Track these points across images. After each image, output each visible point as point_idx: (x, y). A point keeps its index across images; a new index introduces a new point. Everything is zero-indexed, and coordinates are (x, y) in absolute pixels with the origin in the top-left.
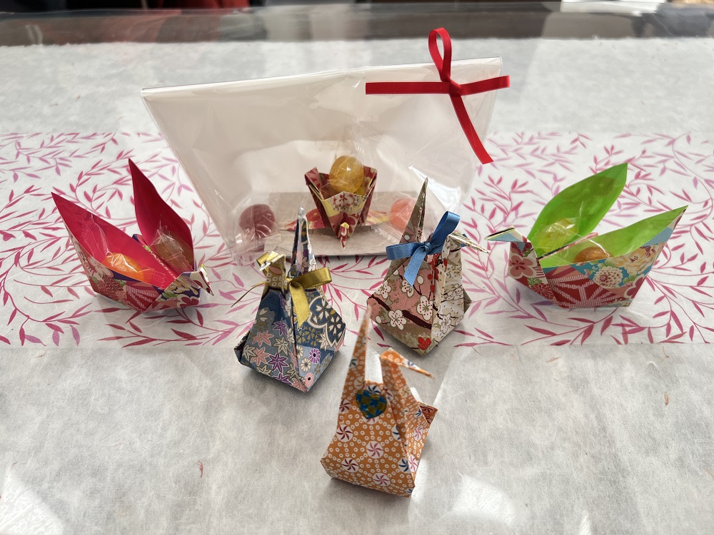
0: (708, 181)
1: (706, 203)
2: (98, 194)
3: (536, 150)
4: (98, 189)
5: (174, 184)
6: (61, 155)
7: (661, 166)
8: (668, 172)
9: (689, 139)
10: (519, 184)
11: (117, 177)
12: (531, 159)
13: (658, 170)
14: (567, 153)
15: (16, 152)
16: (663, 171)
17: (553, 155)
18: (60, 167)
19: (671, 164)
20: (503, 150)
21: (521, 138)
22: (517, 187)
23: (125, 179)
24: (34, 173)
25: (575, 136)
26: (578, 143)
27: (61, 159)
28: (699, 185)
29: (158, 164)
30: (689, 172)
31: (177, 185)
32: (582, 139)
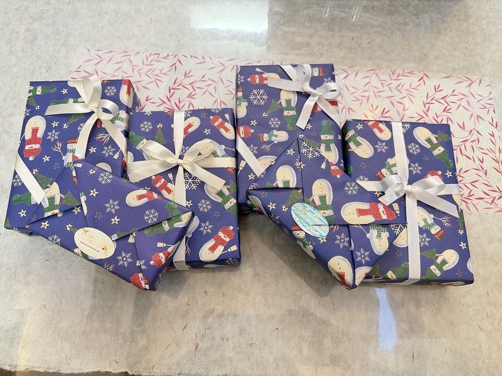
0: (478, 117)
1: (471, 131)
2: (182, 104)
3: (399, 86)
4: (181, 101)
5: (217, 99)
6: (155, 72)
7: (459, 103)
8: (461, 107)
9: (480, 82)
10: (386, 111)
11: (188, 92)
12: (395, 92)
13: (457, 105)
14: (414, 89)
15: (131, 69)
16: (459, 107)
17: (407, 90)
18: (158, 82)
19: (464, 102)
20: (382, 83)
21: (393, 74)
22: (384, 113)
23: (192, 94)
24: (146, 86)
25: (422, 75)
26: (422, 81)
27: (156, 75)
28: (473, 118)
29: (207, 83)
30: (471, 109)
31: (219, 101)
32: (425, 78)
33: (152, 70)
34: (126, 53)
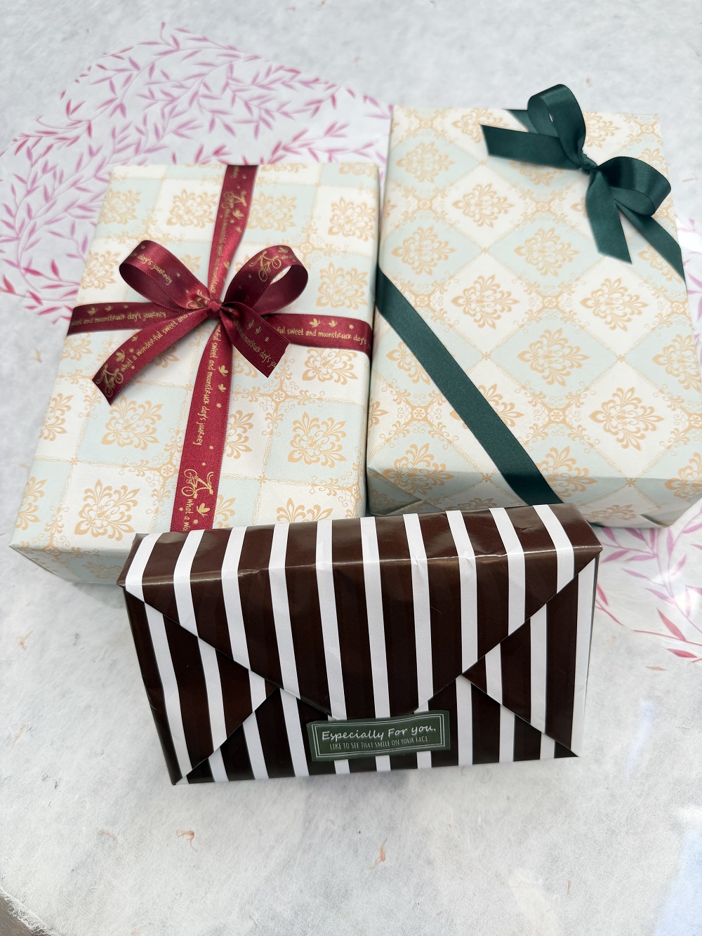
33: (263, 100)
34: (231, 52)
